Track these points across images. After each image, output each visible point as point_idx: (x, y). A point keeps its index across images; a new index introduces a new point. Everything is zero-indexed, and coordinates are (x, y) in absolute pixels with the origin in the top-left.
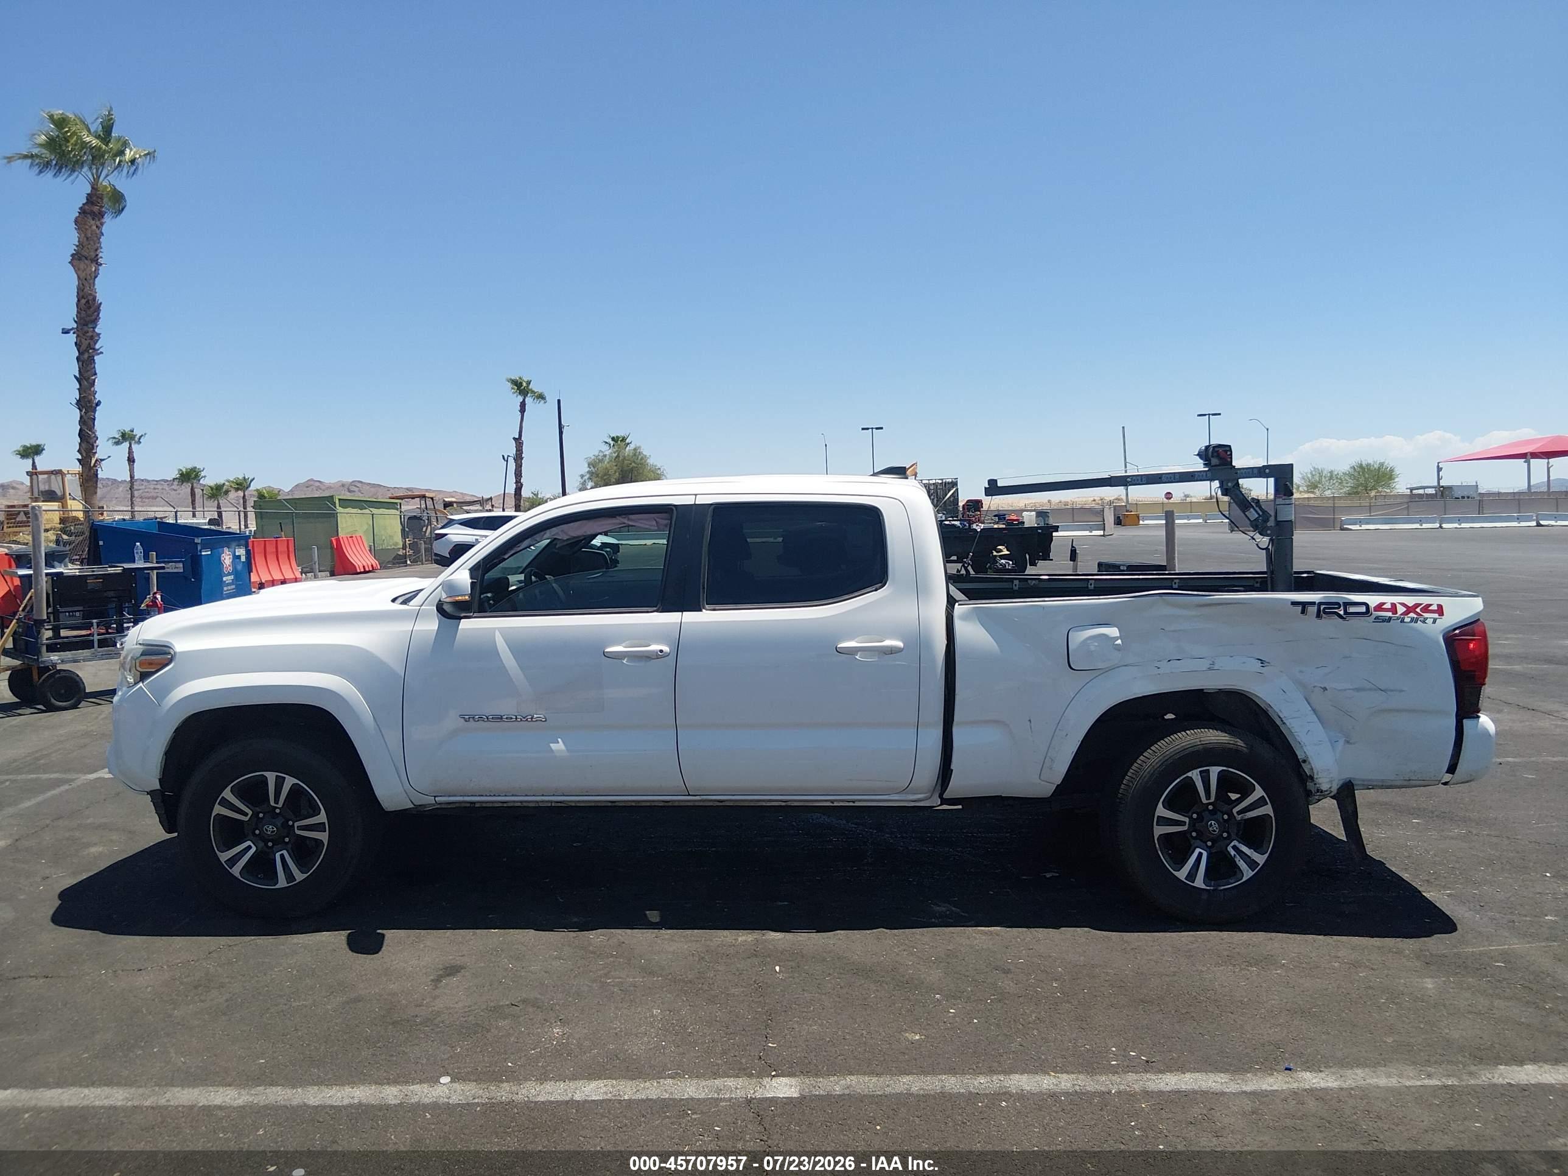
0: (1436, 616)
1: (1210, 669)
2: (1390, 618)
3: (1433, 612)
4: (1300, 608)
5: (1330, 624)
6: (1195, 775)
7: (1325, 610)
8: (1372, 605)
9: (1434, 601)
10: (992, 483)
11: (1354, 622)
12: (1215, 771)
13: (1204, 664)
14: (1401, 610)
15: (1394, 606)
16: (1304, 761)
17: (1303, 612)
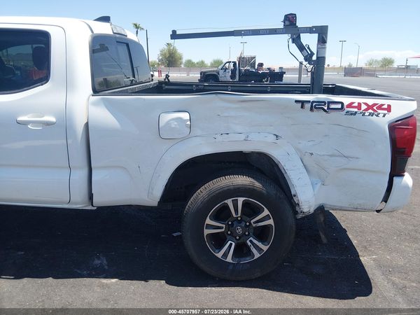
0: (386, 112)
1: (245, 140)
2: (356, 112)
3: (384, 109)
4: (300, 105)
5: (318, 114)
6: (229, 202)
7: (316, 106)
8: (346, 104)
9: (386, 102)
10: (174, 32)
11: (333, 114)
12: (241, 200)
13: (243, 137)
14: (364, 107)
15: (360, 104)
16: (295, 196)
17: (302, 107)
